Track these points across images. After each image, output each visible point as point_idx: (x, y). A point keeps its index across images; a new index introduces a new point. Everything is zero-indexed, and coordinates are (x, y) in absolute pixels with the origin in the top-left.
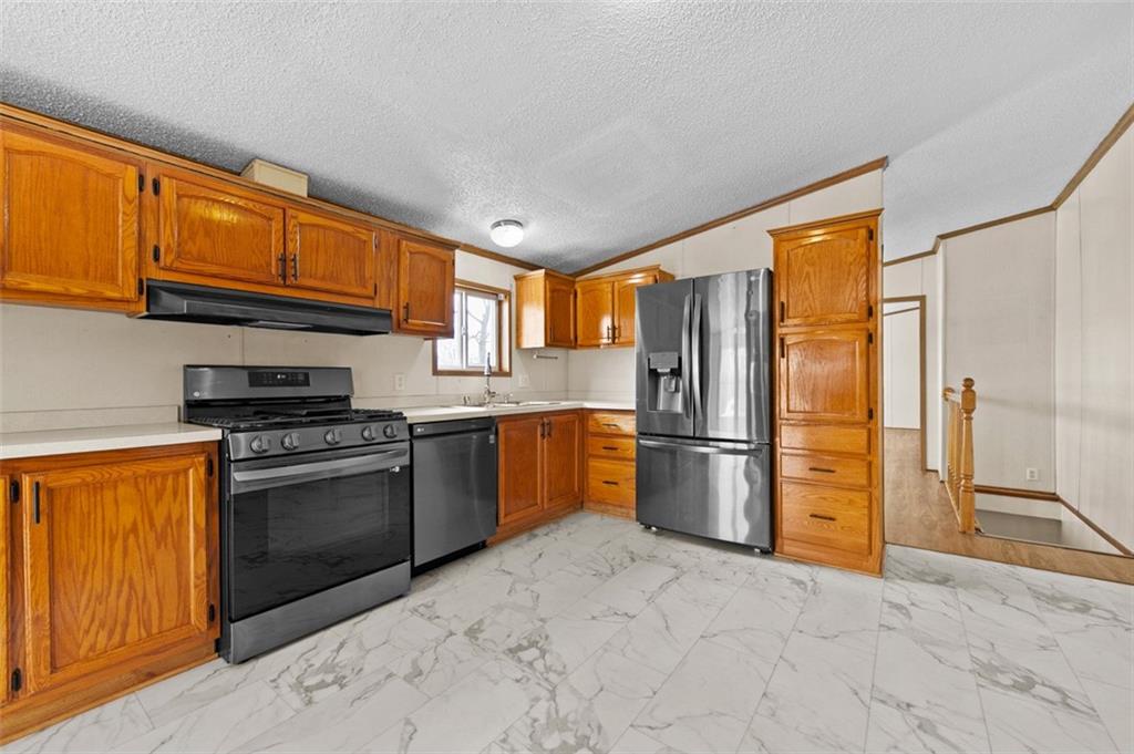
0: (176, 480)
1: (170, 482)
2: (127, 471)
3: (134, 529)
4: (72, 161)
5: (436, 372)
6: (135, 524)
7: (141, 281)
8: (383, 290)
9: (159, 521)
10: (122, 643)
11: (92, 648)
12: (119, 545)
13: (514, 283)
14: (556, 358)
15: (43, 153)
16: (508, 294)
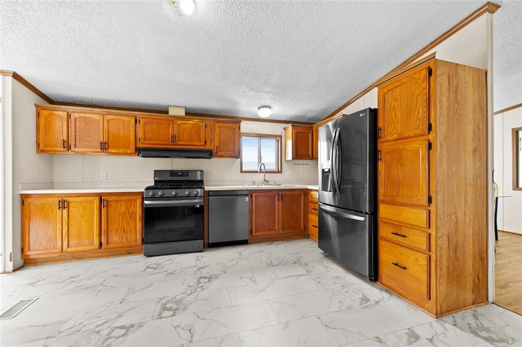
0: (135, 202)
1: (133, 203)
2: (123, 198)
3: (125, 213)
4: (120, 119)
5: (242, 171)
6: (125, 212)
7: (136, 148)
8: (208, 143)
9: (130, 212)
10: (122, 242)
11: (115, 241)
12: (121, 217)
13: (283, 131)
14: (308, 164)
15: (114, 119)
16: (281, 136)
